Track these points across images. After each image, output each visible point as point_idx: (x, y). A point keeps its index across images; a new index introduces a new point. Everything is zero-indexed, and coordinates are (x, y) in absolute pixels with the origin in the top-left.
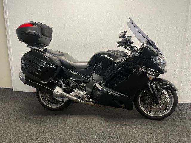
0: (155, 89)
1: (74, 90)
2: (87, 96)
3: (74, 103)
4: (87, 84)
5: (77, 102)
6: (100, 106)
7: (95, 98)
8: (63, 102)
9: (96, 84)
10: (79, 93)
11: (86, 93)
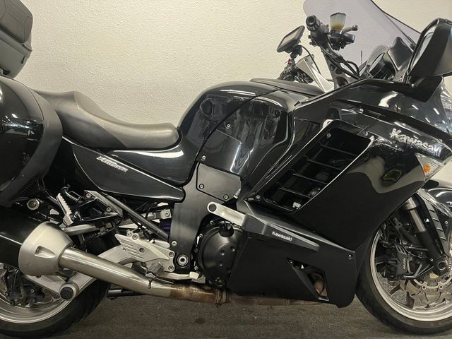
0: (435, 217)
1: (118, 236)
2: (175, 261)
3: (117, 295)
4: (176, 209)
5: (129, 292)
6: (227, 301)
7: (210, 265)
8: (66, 293)
9: (213, 208)
10: (141, 250)
11: (171, 248)
